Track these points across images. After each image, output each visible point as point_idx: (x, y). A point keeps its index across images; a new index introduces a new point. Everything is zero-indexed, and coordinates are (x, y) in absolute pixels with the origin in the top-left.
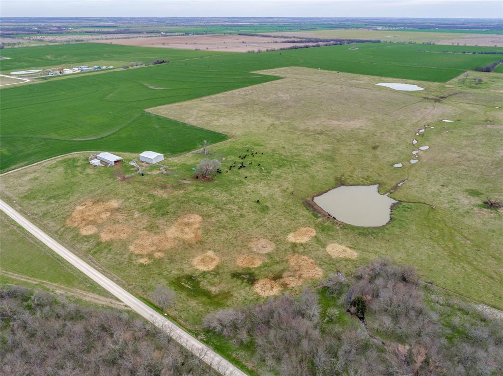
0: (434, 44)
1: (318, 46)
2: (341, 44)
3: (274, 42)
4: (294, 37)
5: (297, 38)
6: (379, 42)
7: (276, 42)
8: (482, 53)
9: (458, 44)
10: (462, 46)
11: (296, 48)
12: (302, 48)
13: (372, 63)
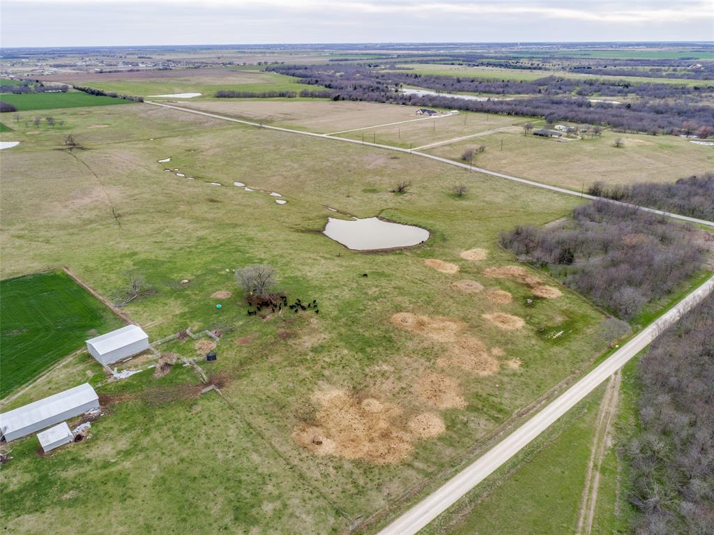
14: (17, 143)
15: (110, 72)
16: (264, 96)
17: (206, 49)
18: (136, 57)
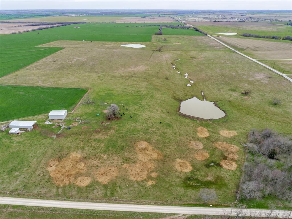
0: (115, 23)
1: (54, 27)
2: (66, 25)
3: (19, 26)
4: (28, 22)
5: (31, 23)
6: (85, 23)
7: (20, 26)
8: (145, 26)
9: (127, 22)
10: (129, 23)
11: (42, 29)
12: (45, 29)
13: (101, 35)
14: (146, 46)
15: (218, 21)
16: (264, 37)
17: (279, 12)
18: (240, 15)
